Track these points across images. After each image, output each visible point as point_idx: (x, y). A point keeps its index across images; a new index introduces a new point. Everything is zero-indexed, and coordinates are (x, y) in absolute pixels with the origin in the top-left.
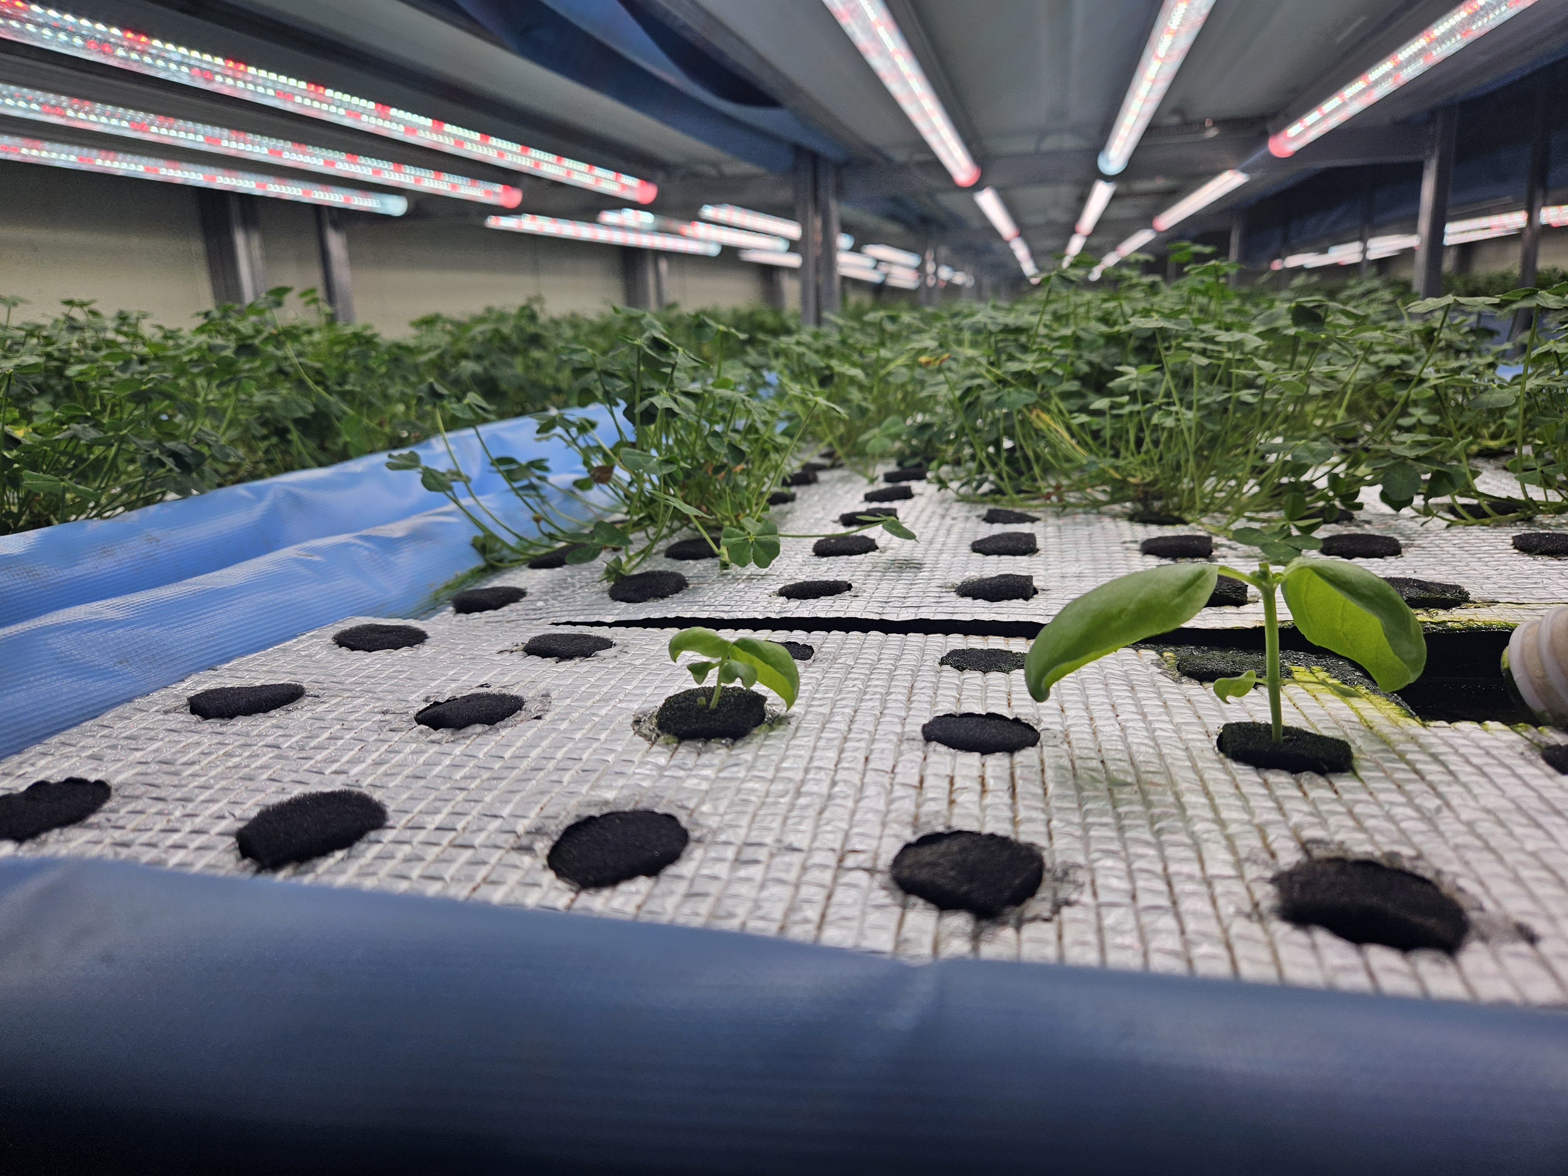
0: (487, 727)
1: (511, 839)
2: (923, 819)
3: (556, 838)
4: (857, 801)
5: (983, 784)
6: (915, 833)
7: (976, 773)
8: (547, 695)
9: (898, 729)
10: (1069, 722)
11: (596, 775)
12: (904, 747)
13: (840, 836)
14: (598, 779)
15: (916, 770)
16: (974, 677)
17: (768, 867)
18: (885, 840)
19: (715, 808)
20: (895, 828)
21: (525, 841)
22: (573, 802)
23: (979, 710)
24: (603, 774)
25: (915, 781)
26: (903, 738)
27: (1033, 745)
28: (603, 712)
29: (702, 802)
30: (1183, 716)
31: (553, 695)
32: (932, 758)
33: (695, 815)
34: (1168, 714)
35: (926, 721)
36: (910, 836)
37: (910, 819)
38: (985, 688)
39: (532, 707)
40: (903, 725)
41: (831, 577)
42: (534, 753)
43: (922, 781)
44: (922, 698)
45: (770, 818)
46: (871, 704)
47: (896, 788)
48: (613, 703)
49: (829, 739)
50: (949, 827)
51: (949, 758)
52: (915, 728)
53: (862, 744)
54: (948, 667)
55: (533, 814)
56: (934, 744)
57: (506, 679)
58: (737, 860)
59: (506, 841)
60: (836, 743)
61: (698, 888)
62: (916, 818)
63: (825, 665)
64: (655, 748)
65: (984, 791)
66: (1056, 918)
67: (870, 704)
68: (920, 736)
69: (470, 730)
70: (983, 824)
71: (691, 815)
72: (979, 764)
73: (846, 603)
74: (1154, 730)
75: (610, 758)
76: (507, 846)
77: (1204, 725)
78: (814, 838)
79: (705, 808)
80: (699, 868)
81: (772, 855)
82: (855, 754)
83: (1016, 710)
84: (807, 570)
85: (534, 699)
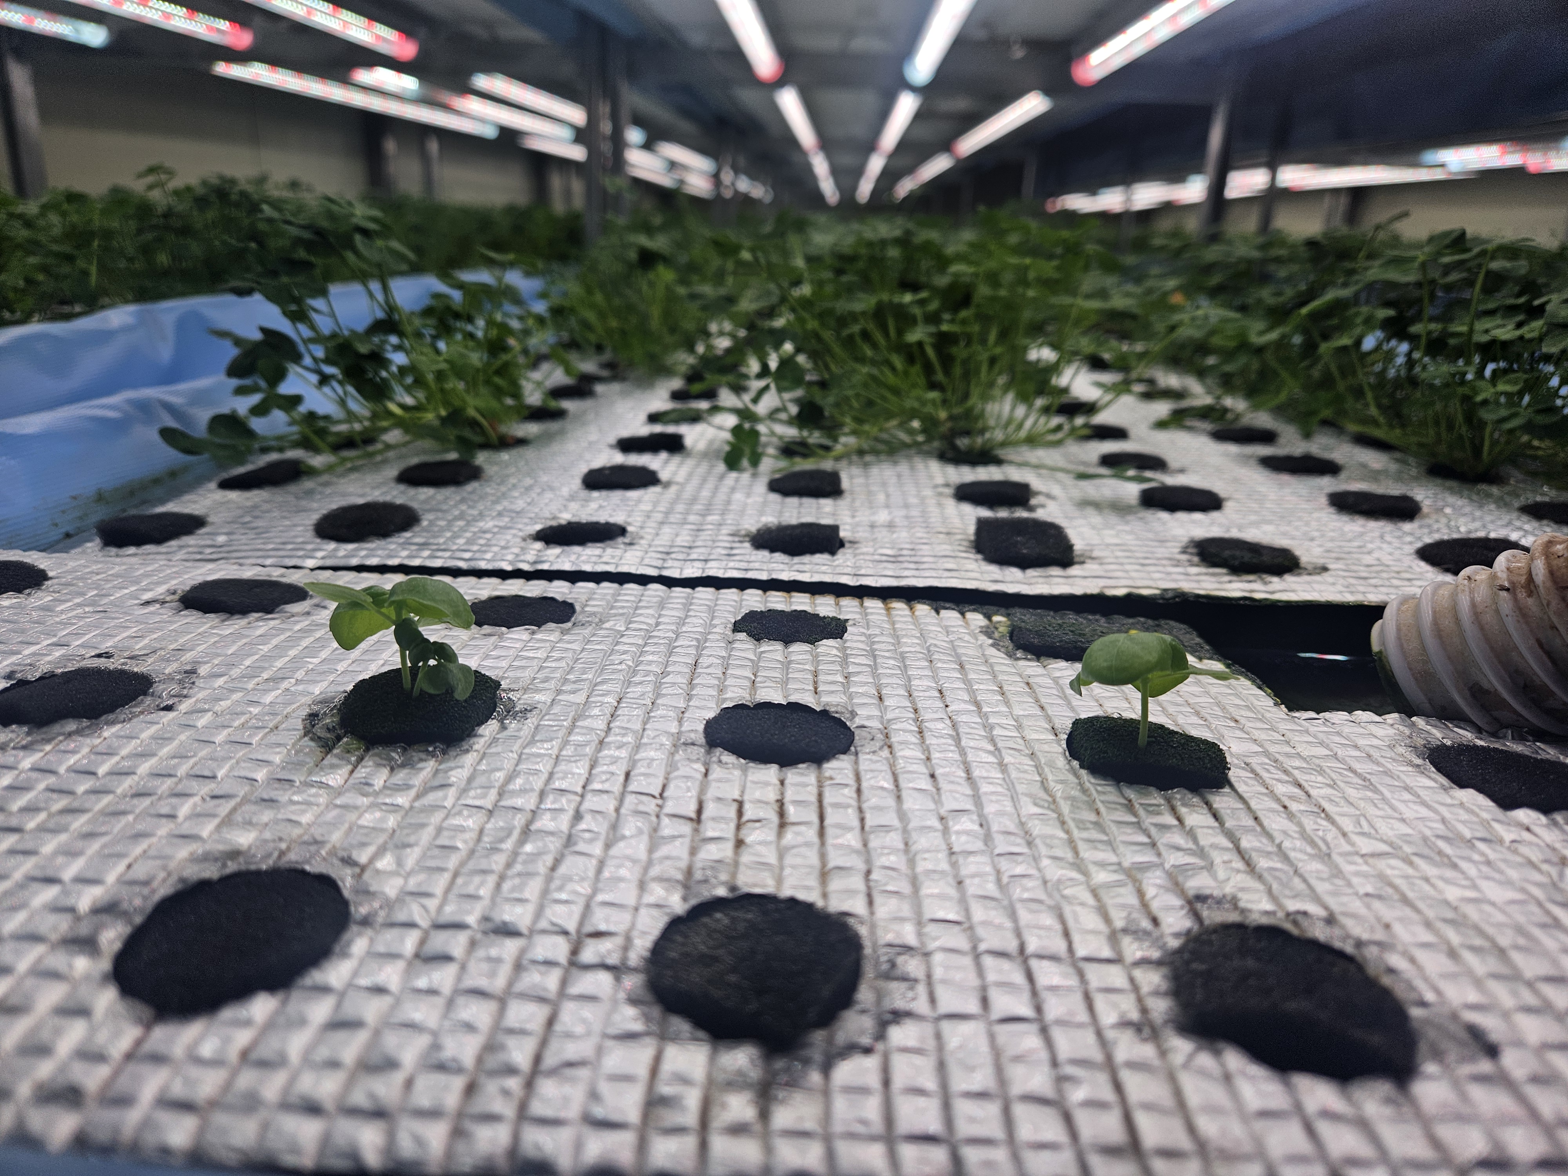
0: (85, 722)
1: (63, 925)
2: (698, 875)
3: (138, 920)
4: (608, 846)
5: (782, 813)
6: (685, 899)
7: (772, 795)
8: (193, 672)
9: (673, 728)
10: (889, 715)
11: (232, 803)
12: (680, 755)
13: (577, 910)
14: (234, 810)
15: (694, 793)
16: (773, 650)
17: (463, 967)
18: (643, 911)
19: (399, 863)
20: (657, 892)
21: (84, 929)
22: (183, 852)
23: (778, 698)
24: (245, 800)
25: (690, 810)
26: (680, 743)
27: (845, 751)
28: (268, 699)
29: (381, 852)
30: (1024, 707)
31: (203, 670)
32: (717, 772)
33: (367, 876)
34: (1007, 703)
35: (711, 715)
36: (678, 905)
37: (680, 876)
38: (787, 665)
39: (164, 691)
40: (680, 721)
41: (602, 517)
42: (144, 768)
43: (699, 811)
44: (706, 680)
45: (477, 879)
46: (640, 691)
47: (666, 821)
48: (285, 684)
49: (578, 745)
50: (733, 888)
51: (737, 773)
52: (695, 727)
53: (623, 753)
54: (742, 636)
55: (111, 878)
56: (718, 751)
57: (139, 647)
58: (417, 956)
59: (55, 928)
60: (588, 750)
61: (350, 1010)
62: (689, 872)
63: (587, 632)
64: (330, 759)
65: (783, 825)
66: (880, 1047)
67: (639, 689)
68: (701, 739)
69: (56, 728)
70: (779, 881)
71: (360, 876)
72: (776, 781)
73: (618, 552)
74: (992, 728)
75: (260, 775)
76: (54, 937)
77: (1049, 719)
78: (539, 913)
79: (385, 863)
80: (355, 974)
81: (473, 944)
82: (613, 768)
83: (825, 699)
84: (574, 506)
85: (170, 678)
